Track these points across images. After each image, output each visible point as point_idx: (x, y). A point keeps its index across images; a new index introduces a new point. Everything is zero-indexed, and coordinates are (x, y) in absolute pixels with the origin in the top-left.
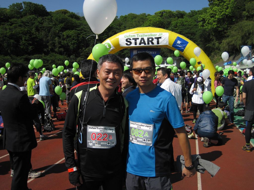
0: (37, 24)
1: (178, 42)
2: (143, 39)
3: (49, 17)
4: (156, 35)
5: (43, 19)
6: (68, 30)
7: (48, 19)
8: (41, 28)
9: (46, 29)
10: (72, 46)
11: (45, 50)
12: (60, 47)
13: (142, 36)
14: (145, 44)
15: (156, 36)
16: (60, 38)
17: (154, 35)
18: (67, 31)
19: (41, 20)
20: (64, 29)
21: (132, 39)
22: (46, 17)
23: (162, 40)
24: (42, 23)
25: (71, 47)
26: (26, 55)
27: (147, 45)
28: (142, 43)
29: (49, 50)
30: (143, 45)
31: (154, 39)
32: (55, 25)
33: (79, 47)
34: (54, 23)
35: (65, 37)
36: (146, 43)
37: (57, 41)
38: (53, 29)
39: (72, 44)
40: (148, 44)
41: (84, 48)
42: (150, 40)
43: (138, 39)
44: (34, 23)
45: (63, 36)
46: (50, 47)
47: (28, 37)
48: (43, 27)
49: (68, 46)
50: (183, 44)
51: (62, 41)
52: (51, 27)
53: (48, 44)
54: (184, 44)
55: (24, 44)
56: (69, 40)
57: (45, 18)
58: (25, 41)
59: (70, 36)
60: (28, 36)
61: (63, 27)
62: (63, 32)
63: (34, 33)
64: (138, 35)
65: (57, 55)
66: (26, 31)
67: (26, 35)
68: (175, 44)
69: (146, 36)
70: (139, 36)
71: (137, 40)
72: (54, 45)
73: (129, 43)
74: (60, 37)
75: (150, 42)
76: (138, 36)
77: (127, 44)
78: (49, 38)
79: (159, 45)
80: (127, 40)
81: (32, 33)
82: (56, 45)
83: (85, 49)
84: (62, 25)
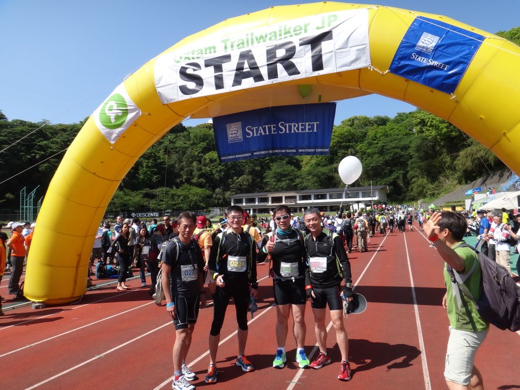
0: (167, 143)
1: (420, 43)
2: (246, 56)
3: (185, 133)
4: (306, 26)
5: (177, 137)
6: (212, 151)
7: (184, 136)
8: (172, 149)
9: (179, 150)
10: (218, 174)
11: (178, 180)
12: (200, 176)
13: (243, 43)
14: (259, 78)
15: (306, 31)
16: (200, 163)
17: (295, 31)
18: (210, 153)
19: (174, 138)
20: (206, 150)
21: (202, 63)
22: (181, 134)
23: (338, 45)
24: (174, 143)
25: (217, 176)
26: (147, 189)
27: (267, 81)
28: (247, 75)
29: (184, 180)
30: (248, 83)
31: (298, 48)
32: (194, 144)
33: (228, 176)
34: (192, 142)
35: (207, 161)
36: (264, 71)
37: (195, 168)
38: (190, 149)
39: (217, 171)
40: (273, 74)
41: (235, 178)
42: (281, 53)
43: (228, 57)
44: (163, 142)
45: (205, 159)
46: (185, 177)
47: (152, 163)
48: (176, 148)
49: (213, 174)
50: (450, 50)
51: (203, 168)
52: (187, 148)
53: (182, 173)
54: (458, 48)
55: (145, 173)
56: (213, 166)
57: (180, 136)
58: (146, 168)
59: (215, 160)
60: (151, 161)
61: (205, 147)
62: (205, 154)
63: (161, 156)
64: (229, 44)
65: (193, 188)
66: (149, 153)
67: (148, 160)
68: (408, 57)
69: (259, 42)
70: (232, 46)
71: (225, 66)
72: (191, 173)
73: (191, 85)
74: (200, 161)
75: (280, 67)
76: (226, 48)
77: (184, 90)
78: (184, 163)
79: (321, 73)
80: (183, 73)
81: (158, 157)
82: (194, 173)
83: (238, 179)
84: (203, 144)
